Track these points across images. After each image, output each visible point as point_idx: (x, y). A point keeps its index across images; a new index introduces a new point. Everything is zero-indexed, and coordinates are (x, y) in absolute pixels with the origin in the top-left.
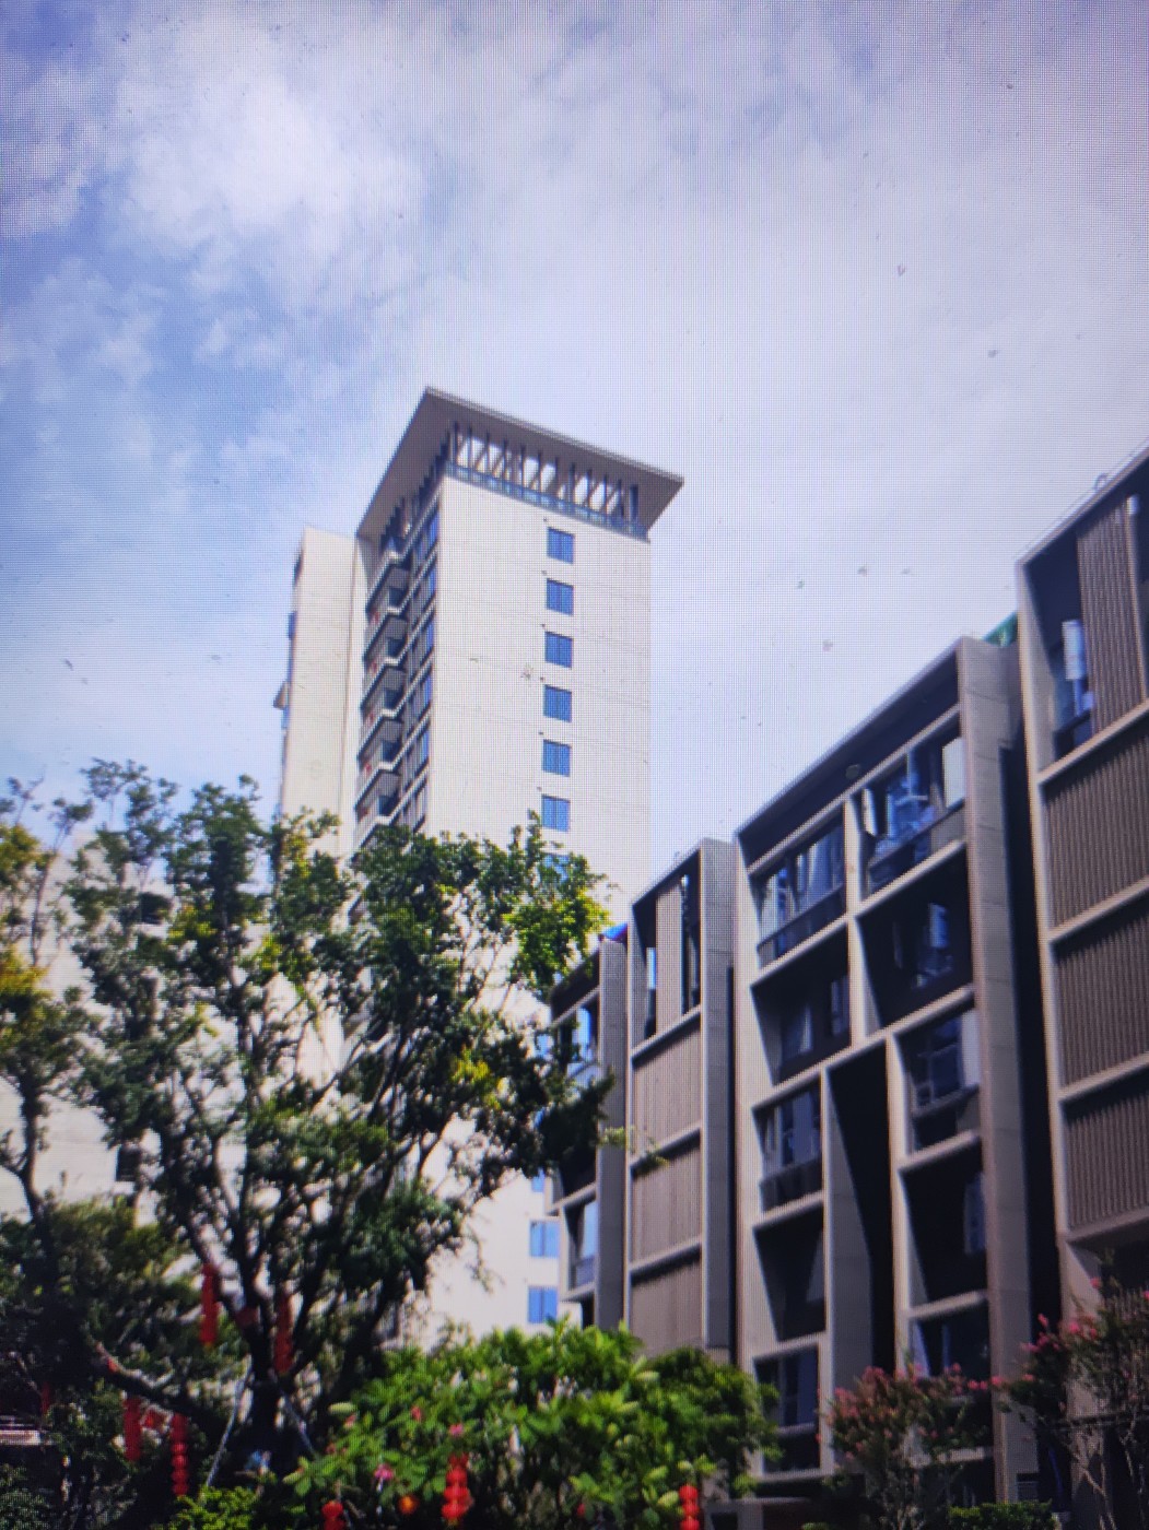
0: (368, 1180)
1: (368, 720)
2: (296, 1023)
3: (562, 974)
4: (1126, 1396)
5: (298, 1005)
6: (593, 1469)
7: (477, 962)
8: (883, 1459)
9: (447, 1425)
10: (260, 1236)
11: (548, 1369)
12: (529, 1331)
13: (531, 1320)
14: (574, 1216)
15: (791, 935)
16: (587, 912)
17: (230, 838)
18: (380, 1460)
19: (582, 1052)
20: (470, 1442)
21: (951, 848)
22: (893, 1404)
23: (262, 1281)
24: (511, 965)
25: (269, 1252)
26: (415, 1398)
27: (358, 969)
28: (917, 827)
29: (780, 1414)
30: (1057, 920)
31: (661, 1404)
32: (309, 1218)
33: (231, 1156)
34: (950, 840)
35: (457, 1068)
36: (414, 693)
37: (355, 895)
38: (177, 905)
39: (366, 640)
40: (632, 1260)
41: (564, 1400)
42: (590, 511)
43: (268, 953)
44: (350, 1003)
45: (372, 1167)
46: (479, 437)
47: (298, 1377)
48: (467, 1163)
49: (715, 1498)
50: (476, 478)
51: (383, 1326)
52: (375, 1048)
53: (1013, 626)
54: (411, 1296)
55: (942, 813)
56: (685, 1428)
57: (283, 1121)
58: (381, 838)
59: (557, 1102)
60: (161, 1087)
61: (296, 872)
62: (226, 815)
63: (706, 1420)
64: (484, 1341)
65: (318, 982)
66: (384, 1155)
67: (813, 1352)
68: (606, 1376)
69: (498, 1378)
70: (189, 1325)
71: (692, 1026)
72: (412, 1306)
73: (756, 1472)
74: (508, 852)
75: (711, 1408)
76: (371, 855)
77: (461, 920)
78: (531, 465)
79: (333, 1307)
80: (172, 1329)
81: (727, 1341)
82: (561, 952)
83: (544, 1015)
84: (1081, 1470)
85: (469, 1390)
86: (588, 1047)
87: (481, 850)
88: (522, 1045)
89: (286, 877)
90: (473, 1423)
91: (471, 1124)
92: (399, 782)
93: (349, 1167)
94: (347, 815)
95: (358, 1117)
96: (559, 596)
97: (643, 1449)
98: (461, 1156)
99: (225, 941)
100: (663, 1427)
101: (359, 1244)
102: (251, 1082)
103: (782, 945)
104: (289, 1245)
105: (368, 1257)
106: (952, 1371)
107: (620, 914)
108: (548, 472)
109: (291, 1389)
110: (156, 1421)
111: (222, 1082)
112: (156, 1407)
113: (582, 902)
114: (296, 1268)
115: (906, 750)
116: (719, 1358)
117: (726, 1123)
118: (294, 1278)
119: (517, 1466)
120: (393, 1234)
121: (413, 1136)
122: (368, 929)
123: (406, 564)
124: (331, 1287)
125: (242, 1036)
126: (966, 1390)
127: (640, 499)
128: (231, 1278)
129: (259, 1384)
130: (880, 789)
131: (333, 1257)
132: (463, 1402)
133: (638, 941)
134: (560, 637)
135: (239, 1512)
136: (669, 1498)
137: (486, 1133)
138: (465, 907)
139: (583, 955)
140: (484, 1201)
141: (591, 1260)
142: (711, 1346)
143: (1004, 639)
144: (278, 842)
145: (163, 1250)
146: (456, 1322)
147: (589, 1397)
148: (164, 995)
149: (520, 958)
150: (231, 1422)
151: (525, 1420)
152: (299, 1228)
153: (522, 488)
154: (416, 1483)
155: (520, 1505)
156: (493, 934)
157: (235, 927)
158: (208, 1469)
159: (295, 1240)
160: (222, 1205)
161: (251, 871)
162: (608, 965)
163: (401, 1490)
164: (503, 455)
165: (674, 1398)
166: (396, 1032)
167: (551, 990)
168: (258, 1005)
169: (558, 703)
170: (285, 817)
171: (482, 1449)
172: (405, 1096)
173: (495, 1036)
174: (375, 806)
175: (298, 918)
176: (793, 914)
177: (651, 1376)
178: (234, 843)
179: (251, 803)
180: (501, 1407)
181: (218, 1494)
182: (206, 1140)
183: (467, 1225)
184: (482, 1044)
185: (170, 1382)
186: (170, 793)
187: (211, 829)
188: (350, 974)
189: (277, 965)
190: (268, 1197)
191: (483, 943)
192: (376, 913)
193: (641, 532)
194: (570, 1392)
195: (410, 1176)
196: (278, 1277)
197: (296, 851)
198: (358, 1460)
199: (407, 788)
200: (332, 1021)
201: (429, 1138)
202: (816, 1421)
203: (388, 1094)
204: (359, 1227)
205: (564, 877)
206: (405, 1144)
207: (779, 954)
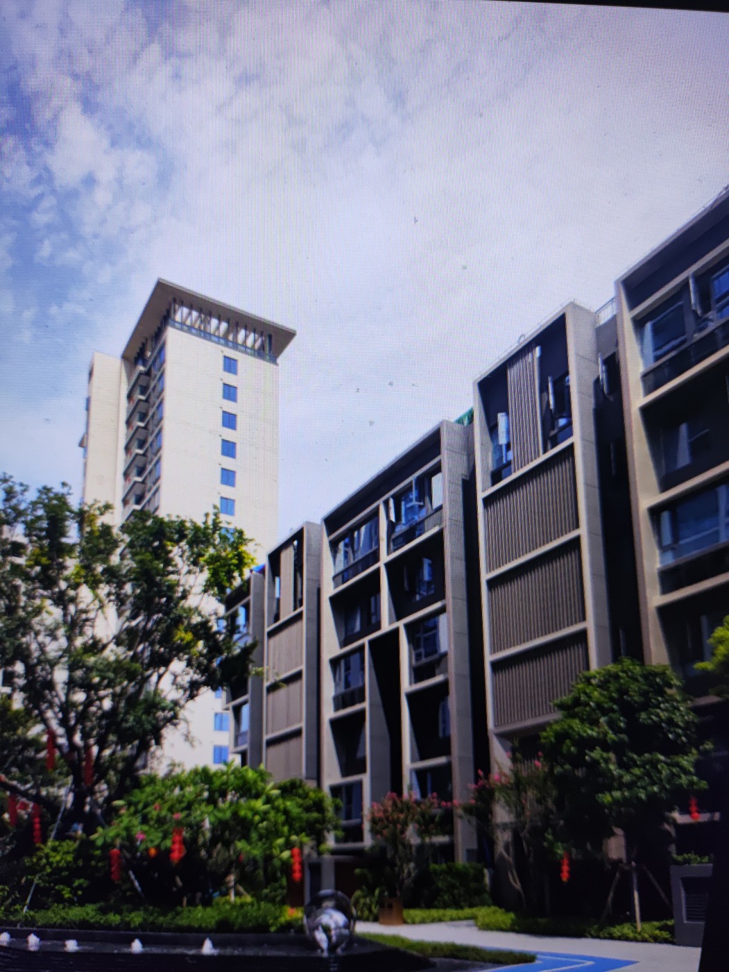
0: (131, 690)
1: (129, 455)
2: (93, 609)
3: (231, 589)
4: (523, 813)
5: (94, 600)
6: (246, 837)
7: (186, 582)
8: (396, 839)
9: (173, 813)
10: (76, 716)
11: (224, 787)
12: (214, 768)
13: (215, 762)
14: (237, 711)
15: (351, 572)
16: (244, 558)
17: (58, 515)
18: (138, 830)
19: (242, 629)
20: (184, 822)
21: (436, 530)
22: (401, 811)
23: (77, 738)
24: (204, 583)
25: (81, 724)
26: (157, 799)
27: (124, 583)
28: (417, 519)
29: (343, 814)
30: (490, 569)
31: (282, 807)
32: (100, 708)
33: (60, 676)
34: (435, 526)
35: (176, 635)
36: (153, 442)
37: (122, 546)
38: (30, 548)
39: (127, 412)
40: (267, 733)
41: (231, 803)
42: (246, 347)
43: (77, 574)
44: (120, 601)
45: (133, 684)
46: (187, 307)
47: (97, 787)
48: (182, 683)
49: (309, 855)
50: (185, 328)
51: (139, 763)
52: (134, 623)
53: (471, 416)
54: (153, 748)
55: (430, 512)
56: (294, 819)
57: (87, 659)
58: (136, 517)
59: (228, 653)
60: (24, 640)
61: (91, 533)
62: (55, 502)
63: (305, 816)
64: (191, 772)
65: (104, 589)
66: (139, 677)
67: (360, 784)
68: (254, 791)
69: (198, 790)
70: (41, 759)
71: (298, 617)
72: (154, 753)
73: (330, 842)
74: (202, 526)
75: (308, 809)
76: (131, 525)
77: (178, 560)
78: (214, 322)
79: (113, 753)
80: (32, 761)
81: (315, 776)
82: (230, 578)
83: (221, 609)
84: (500, 849)
85: (183, 796)
86: (245, 626)
87: (188, 525)
88: (210, 624)
89: (87, 535)
90: (185, 813)
91: (184, 664)
92: (145, 487)
93: (120, 683)
94: (118, 504)
95: (125, 658)
96: (230, 392)
97: (273, 829)
98: (179, 679)
99: (55, 567)
100: (282, 818)
101: (127, 721)
102: (70, 639)
103: (346, 577)
104: (91, 721)
105: (131, 728)
106: (432, 797)
107: (262, 560)
108: (224, 326)
109: (92, 792)
110: (25, 807)
111: (55, 638)
112: (24, 800)
113: (242, 552)
114: (95, 733)
115: (412, 478)
116: (311, 785)
117: (315, 666)
118: (93, 737)
119: (208, 835)
120: (144, 717)
121: (154, 668)
122: (130, 563)
123: (148, 373)
124: (113, 742)
125: (65, 615)
126: (440, 807)
127: (273, 341)
128: (61, 736)
129: (77, 790)
130: (398, 499)
131: (114, 727)
132: (180, 801)
133: (271, 574)
134: (229, 414)
135: (68, 853)
136: (286, 854)
137: (192, 668)
138: (180, 553)
139: (242, 580)
140: (191, 703)
141: (245, 733)
142: (307, 778)
143: (466, 422)
144: (82, 517)
145: (27, 721)
146: (177, 761)
147: (245, 802)
148: (25, 594)
149: (208, 581)
150: (62, 809)
151: (212, 811)
152: (96, 713)
153: (210, 334)
154: (156, 842)
155: (210, 855)
156: (195, 568)
157: (61, 560)
158: (52, 831)
159: (94, 719)
160: (56, 700)
161: (68, 532)
162: (255, 585)
163: (149, 845)
164: (200, 316)
165: (288, 803)
166: (145, 616)
167: (225, 597)
168: (73, 600)
169: (229, 449)
170: (86, 504)
171: (190, 826)
172: (150, 648)
173: (196, 619)
174: (132, 500)
175: (93, 556)
176: (352, 561)
177: (276, 792)
178: (60, 517)
179: (68, 497)
180: (200, 805)
181: (57, 843)
182: (48, 667)
183: (182, 714)
184: (189, 624)
185: (32, 788)
186: (25, 490)
187: (47, 509)
188: (120, 585)
189: (83, 580)
190: (80, 697)
191: (189, 572)
192: (134, 555)
193: (273, 360)
194: (236, 798)
195: (152, 688)
196: (85, 736)
197: (91, 522)
198: (128, 829)
199: (149, 490)
200: (111, 609)
201: (162, 670)
202: (361, 817)
203: (140, 648)
204: (127, 713)
205: (232, 540)
206: (149, 672)
207: (344, 582)
